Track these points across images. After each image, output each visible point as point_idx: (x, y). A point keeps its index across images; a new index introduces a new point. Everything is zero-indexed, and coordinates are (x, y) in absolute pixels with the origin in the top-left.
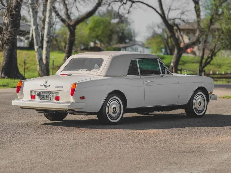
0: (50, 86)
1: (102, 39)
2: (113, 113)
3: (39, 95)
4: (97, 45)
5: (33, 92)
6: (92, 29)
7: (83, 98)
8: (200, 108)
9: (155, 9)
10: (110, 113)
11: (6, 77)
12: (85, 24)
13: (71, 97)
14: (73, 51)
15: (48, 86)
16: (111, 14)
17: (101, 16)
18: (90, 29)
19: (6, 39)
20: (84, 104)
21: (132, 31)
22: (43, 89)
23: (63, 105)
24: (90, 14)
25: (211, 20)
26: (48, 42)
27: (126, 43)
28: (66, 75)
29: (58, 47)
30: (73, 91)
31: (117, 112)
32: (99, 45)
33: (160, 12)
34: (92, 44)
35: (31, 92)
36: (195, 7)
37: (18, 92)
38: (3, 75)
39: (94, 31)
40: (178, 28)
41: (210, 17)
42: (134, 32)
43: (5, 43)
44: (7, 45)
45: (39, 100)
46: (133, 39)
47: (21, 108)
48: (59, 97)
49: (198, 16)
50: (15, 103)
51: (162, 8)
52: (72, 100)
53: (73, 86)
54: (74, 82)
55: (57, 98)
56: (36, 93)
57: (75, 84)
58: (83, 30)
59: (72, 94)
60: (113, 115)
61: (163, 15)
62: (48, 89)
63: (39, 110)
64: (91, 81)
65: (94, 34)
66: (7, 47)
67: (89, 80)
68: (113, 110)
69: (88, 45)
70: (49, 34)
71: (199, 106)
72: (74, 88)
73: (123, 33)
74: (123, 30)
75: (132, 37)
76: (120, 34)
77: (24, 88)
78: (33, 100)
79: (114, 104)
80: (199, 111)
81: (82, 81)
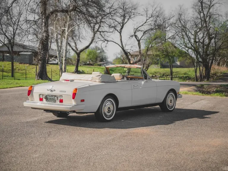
0: (55, 90)
1: (93, 60)
2: (108, 112)
3: (46, 98)
4: (90, 63)
5: (41, 95)
6: (88, 55)
7: (83, 101)
8: (170, 104)
9: (119, 45)
10: (105, 112)
11: (40, 79)
12: (85, 53)
13: (73, 100)
14: (79, 65)
15: (53, 91)
16: (97, 48)
17: (92, 49)
18: (87, 55)
19: (40, 57)
20: (84, 106)
21: (106, 57)
22: (49, 93)
23: (66, 107)
24: (87, 47)
25: (147, 49)
26: (65, 60)
27: (104, 62)
28: (69, 81)
29: (72, 64)
30: (74, 95)
31: (111, 111)
32: (91, 63)
33: (121, 46)
34: (88, 62)
35: (40, 95)
36: (138, 44)
37: (29, 95)
38: (38, 78)
39: (89, 56)
40: (130, 54)
41: (147, 48)
42: (107, 57)
43: (40, 60)
44: (41, 61)
45: (46, 102)
46: (107, 60)
47: (32, 108)
48: (62, 100)
49: (140, 48)
50: (26, 104)
51: (122, 44)
52: (73, 103)
53: (74, 90)
54: (75, 88)
55: (61, 101)
56: (44, 97)
57: (76, 89)
58: (84, 56)
59: (73, 98)
60: (107, 114)
61: (122, 48)
62: (54, 93)
63: (47, 111)
64: (90, 86)
65: (89, 58)
66: (40, 62)
67: (88, 85)
68: (108, 110)
69: (86, 63)
70: (66, 56)
71: (171, 104)
72: (75, 93)
73: (102, 57)
74: (102, 56)
75: (106, 59)
76: (101, 58)
77: (34, 92)
78: (41, 102)
79: (109, 105)
80: (170, 107)
81: (81, 87)
